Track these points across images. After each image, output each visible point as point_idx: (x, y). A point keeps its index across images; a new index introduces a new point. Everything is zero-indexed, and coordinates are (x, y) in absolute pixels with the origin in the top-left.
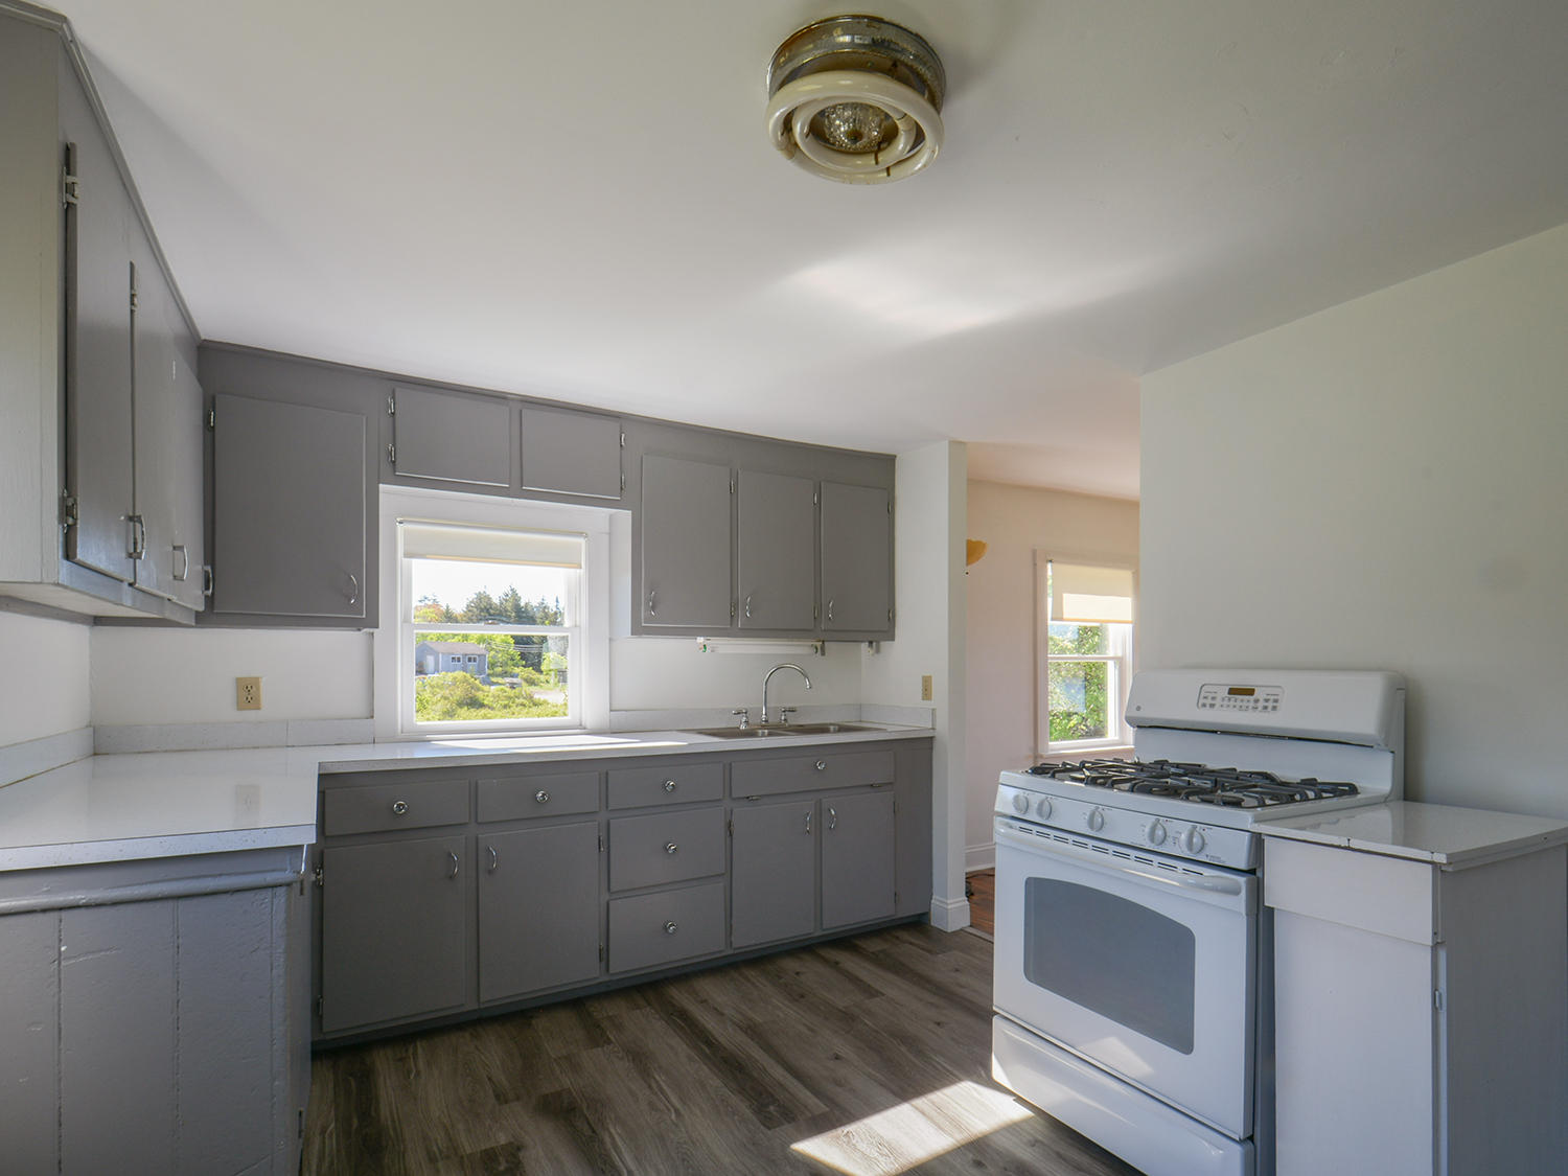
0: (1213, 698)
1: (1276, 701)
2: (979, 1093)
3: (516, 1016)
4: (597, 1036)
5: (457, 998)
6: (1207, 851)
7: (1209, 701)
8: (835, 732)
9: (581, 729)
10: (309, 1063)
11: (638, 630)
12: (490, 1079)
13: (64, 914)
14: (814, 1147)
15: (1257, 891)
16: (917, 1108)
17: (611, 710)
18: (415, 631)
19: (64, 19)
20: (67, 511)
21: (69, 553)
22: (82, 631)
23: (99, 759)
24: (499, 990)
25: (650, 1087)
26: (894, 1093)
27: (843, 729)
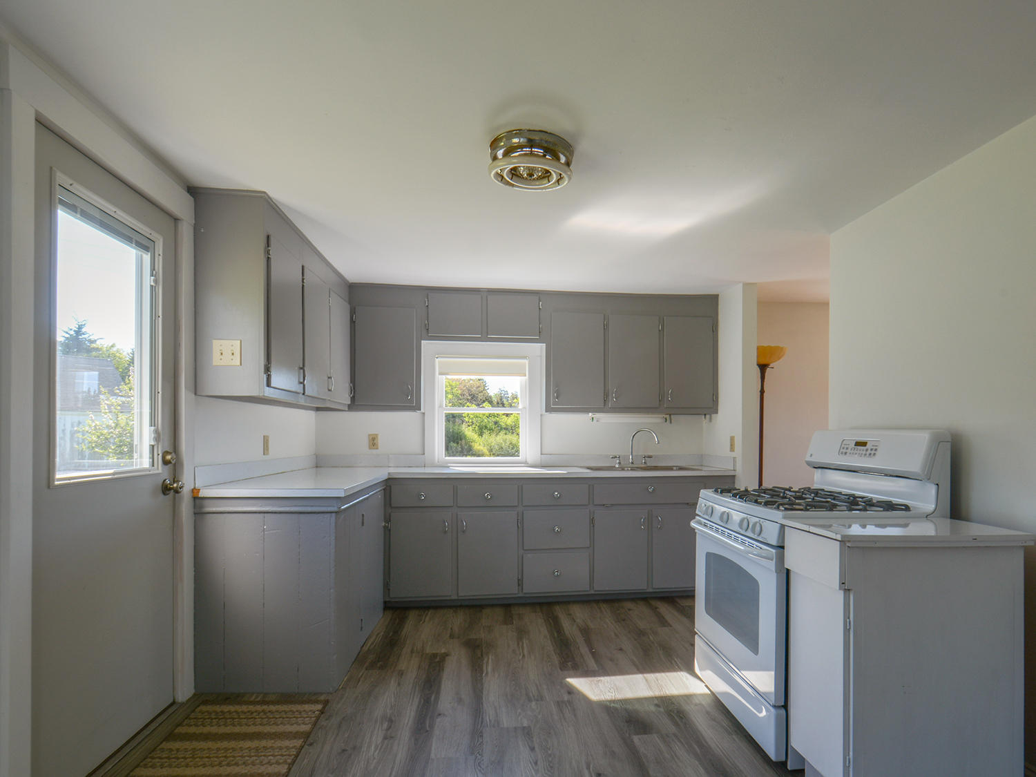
0: (847, 448)
1: (876, 450)
2: (687, 679)
3: (475, 607)
4: (508, 620)
5: (447, 591)
6: (762, 535)
7: (844, 451)
8: (676, 470)
9: (526, 464)
10: (382, 611)
11: (549, 409)
12: (451, 629)
13: (266, 515)
14: (577, 683)
15: (781, 559)
16: (646, 680)
17: (541, 454)
18: (445, 412)
19: (265, 193)
20: (267, 370)
21: (269, 385)
22: (312, 413)
23: (318, 469)
24: (467, 591)
25: (518, 644)
26: (638, 669)
27: (681, 469)
